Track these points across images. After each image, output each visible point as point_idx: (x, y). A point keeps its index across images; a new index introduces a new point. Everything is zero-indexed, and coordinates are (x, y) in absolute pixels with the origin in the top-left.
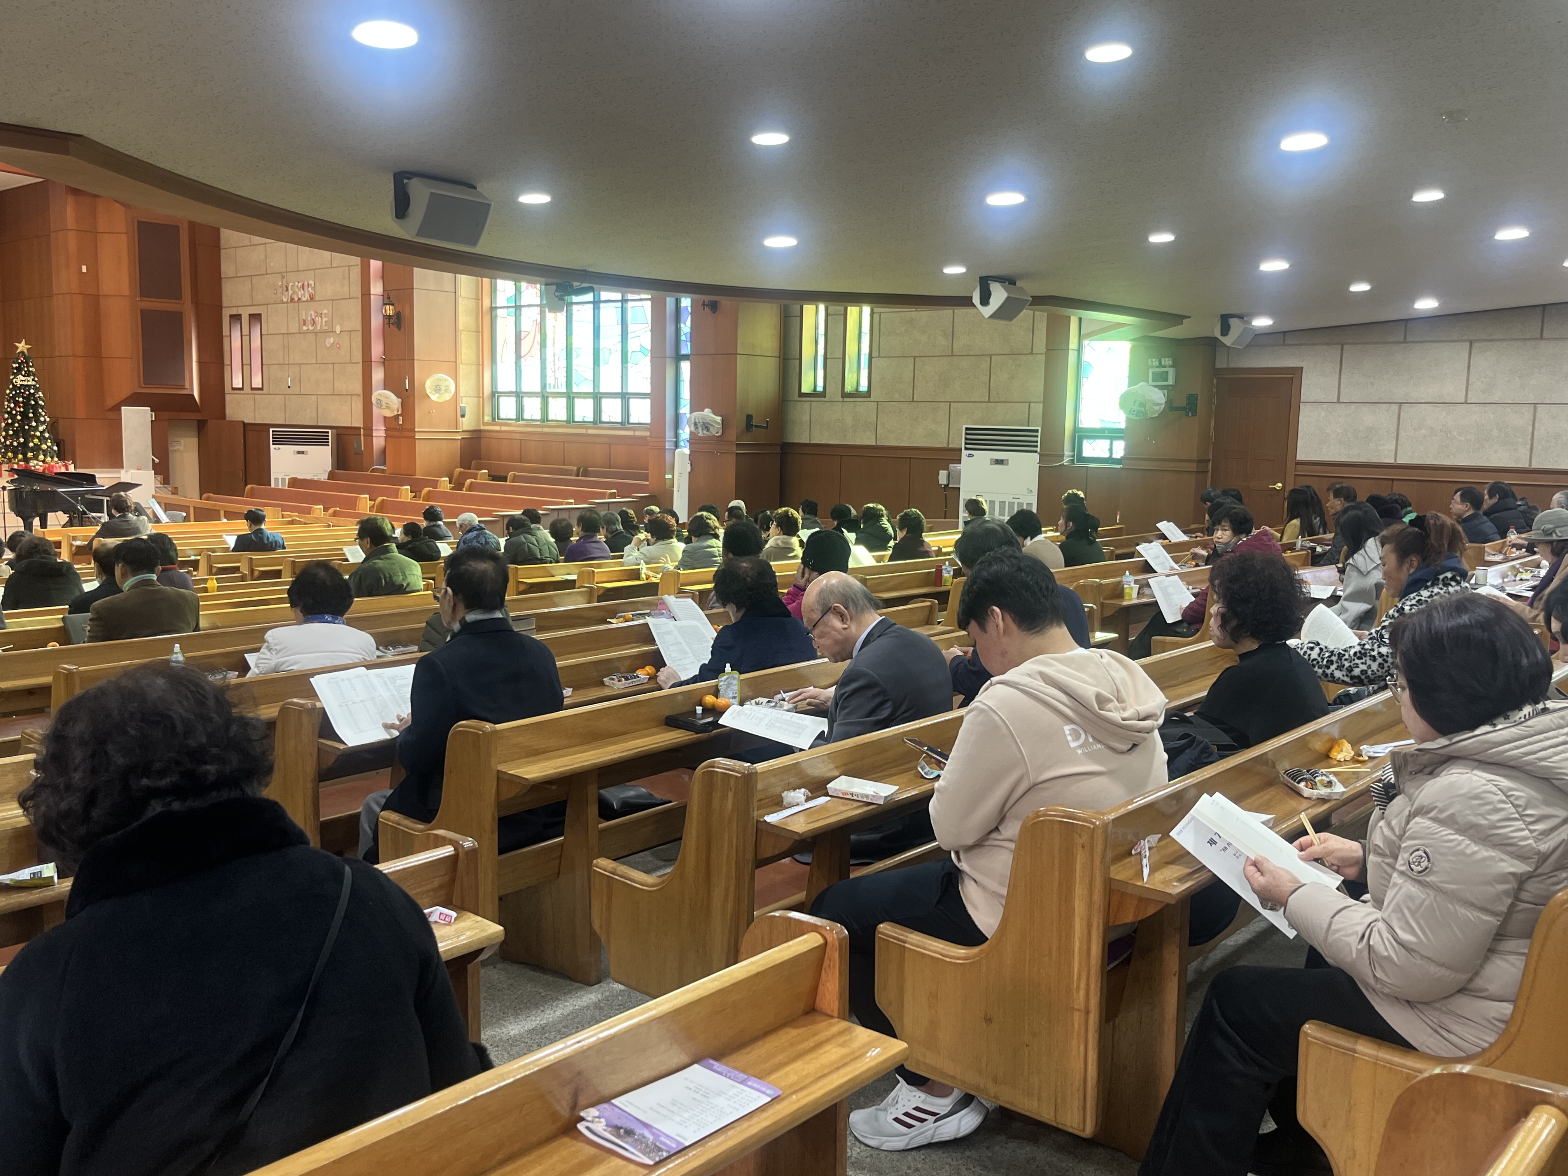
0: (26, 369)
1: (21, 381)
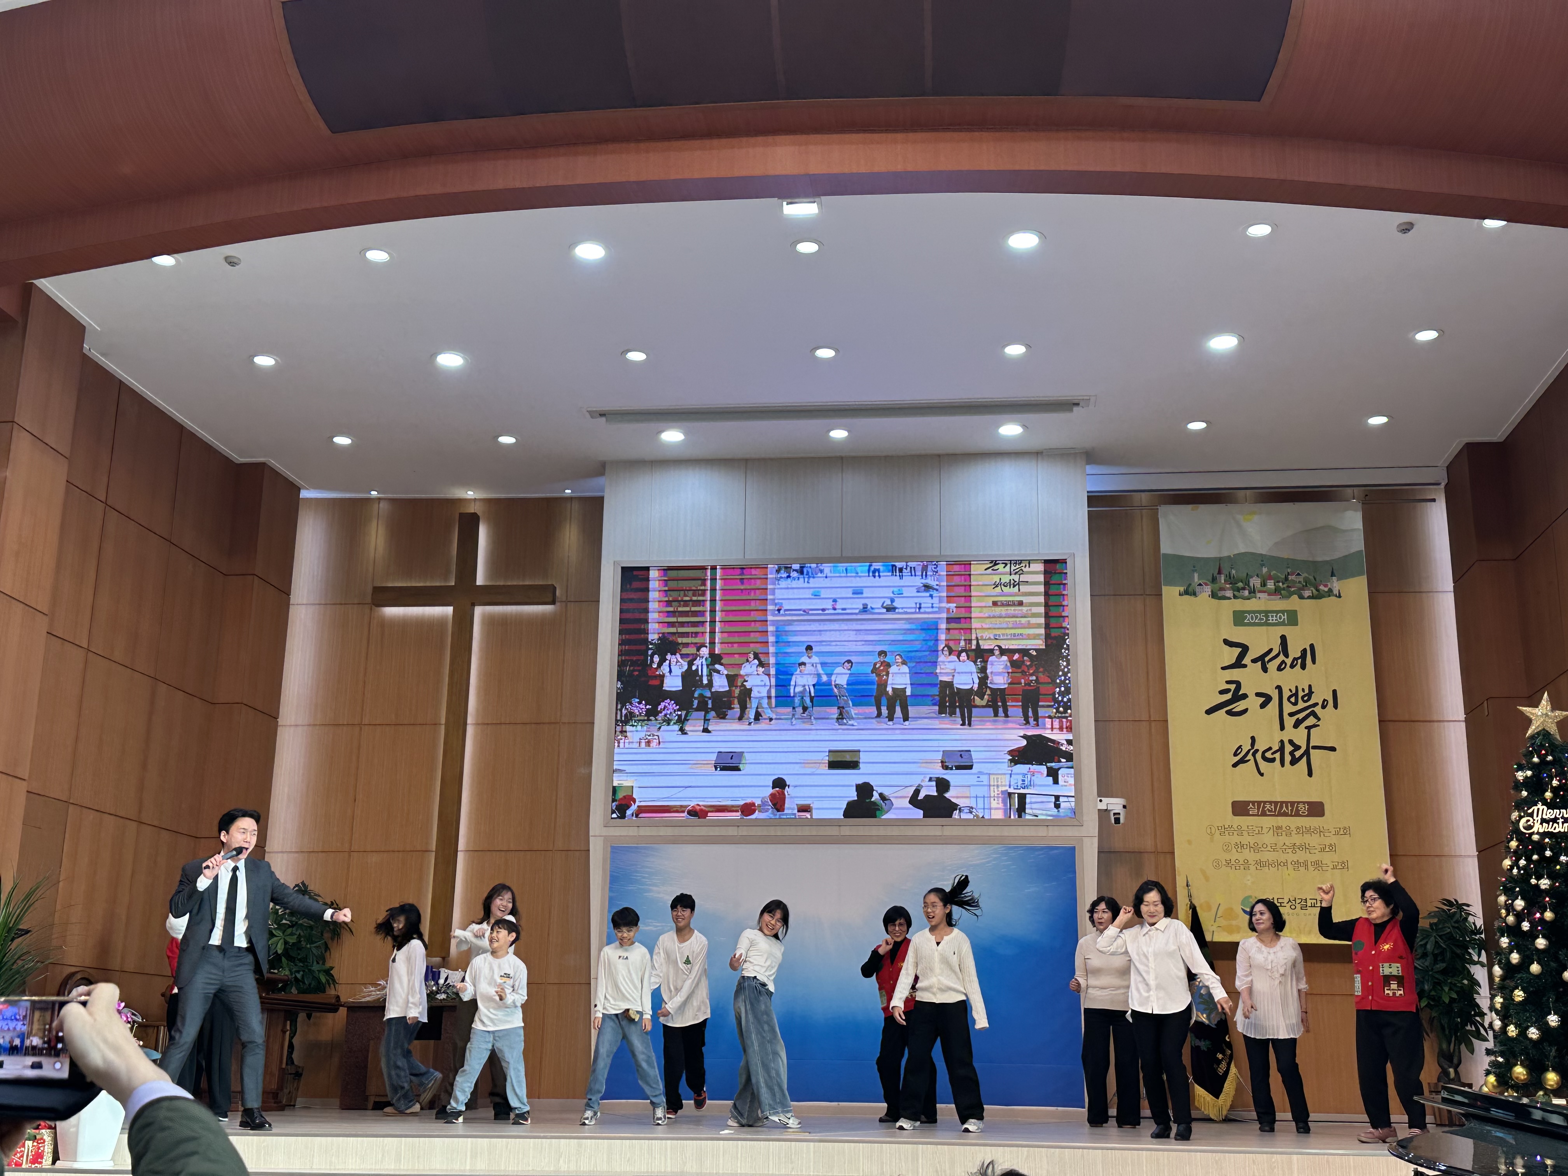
0: (1556, 783)
1: (1543, 821)
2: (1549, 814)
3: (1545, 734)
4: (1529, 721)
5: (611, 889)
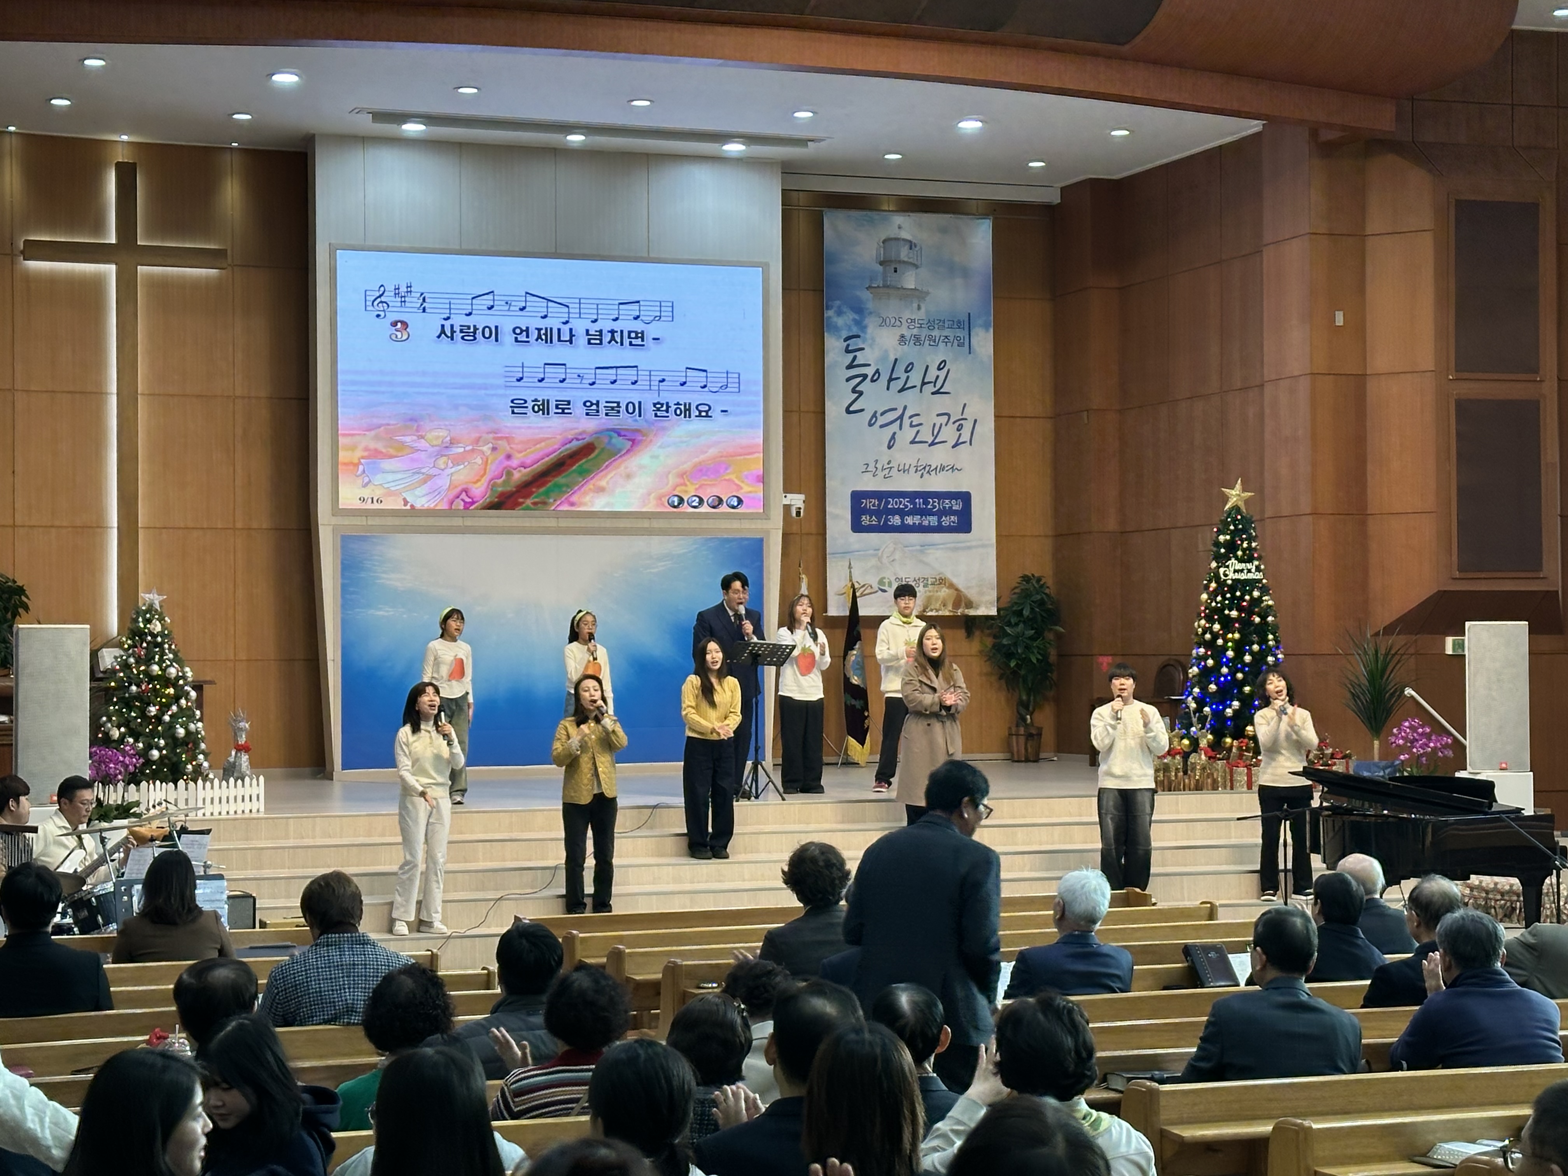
0: (1245, 545)
1: (1235, 571)
2: (1239, 566)
3: (1236, 509)
4: (1226, 499)
5: (343, 576)
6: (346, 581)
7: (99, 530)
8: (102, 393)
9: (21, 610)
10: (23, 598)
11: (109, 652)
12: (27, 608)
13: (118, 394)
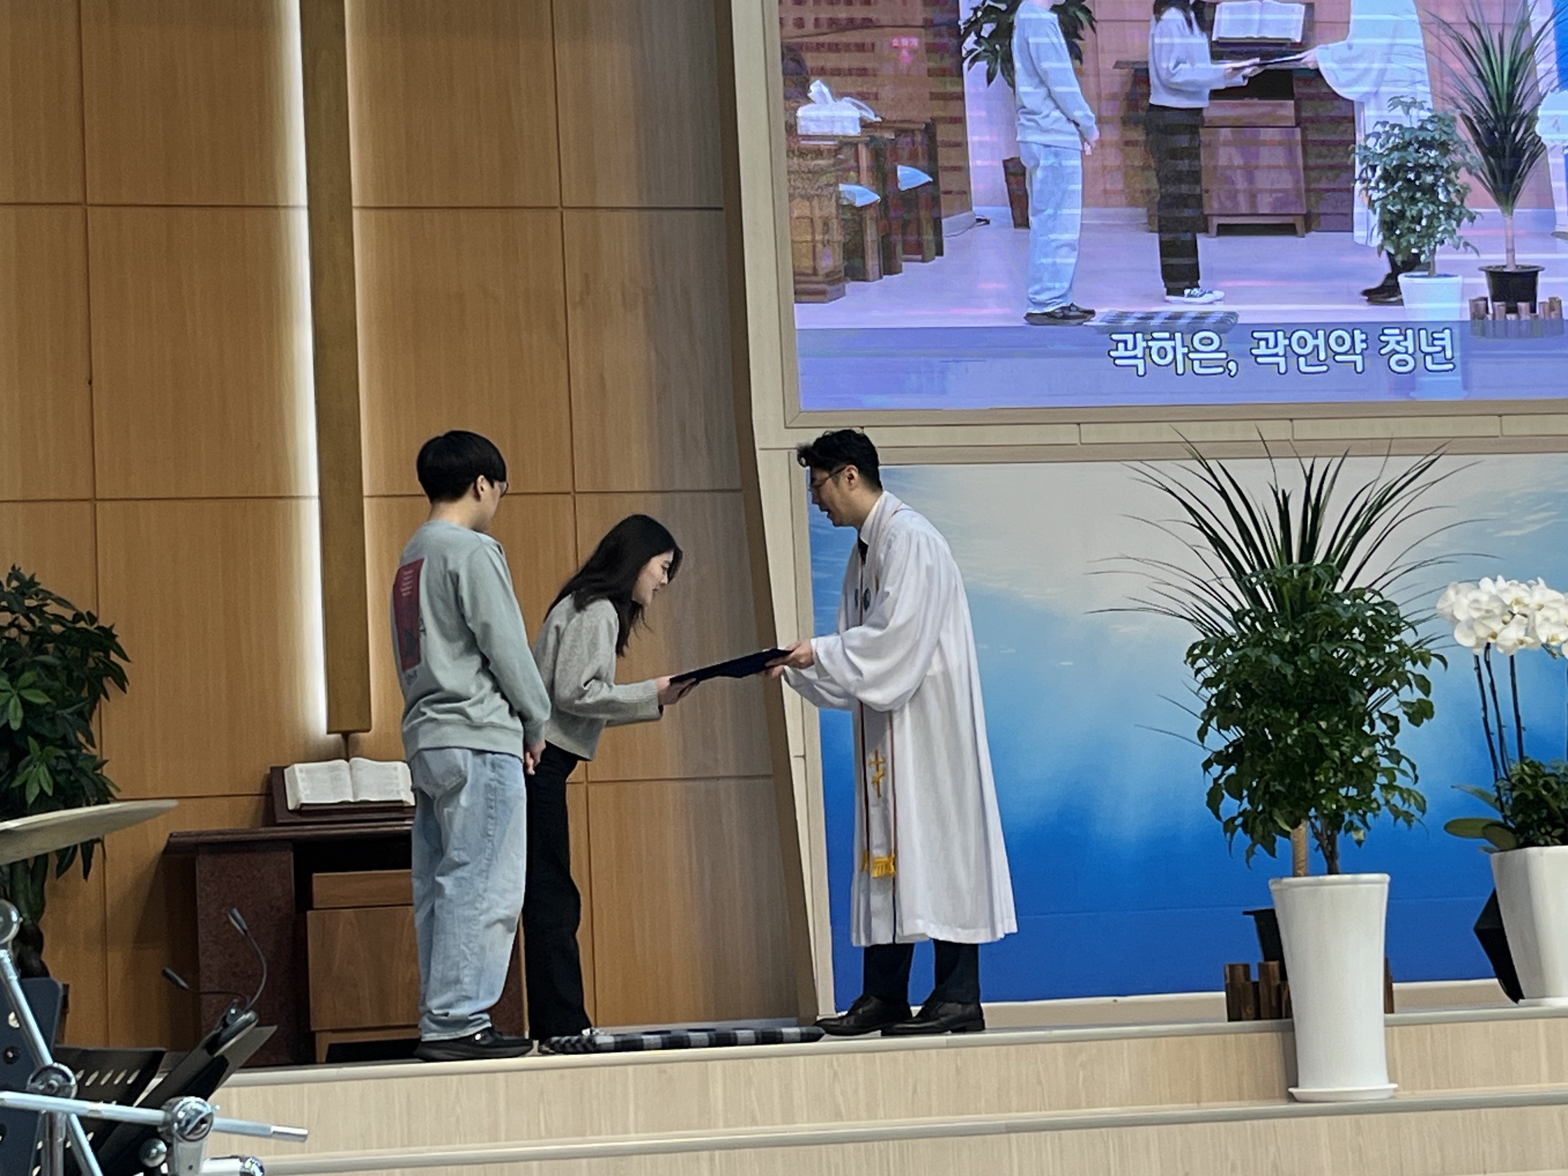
5: (816, 564)
6: (822, 575)
7: (280, 502)
8: (276, 207)
9: (109, 684)
10: (114, 657)
11: (308, 771)
12: (121, 681)
13: (309, 208)
